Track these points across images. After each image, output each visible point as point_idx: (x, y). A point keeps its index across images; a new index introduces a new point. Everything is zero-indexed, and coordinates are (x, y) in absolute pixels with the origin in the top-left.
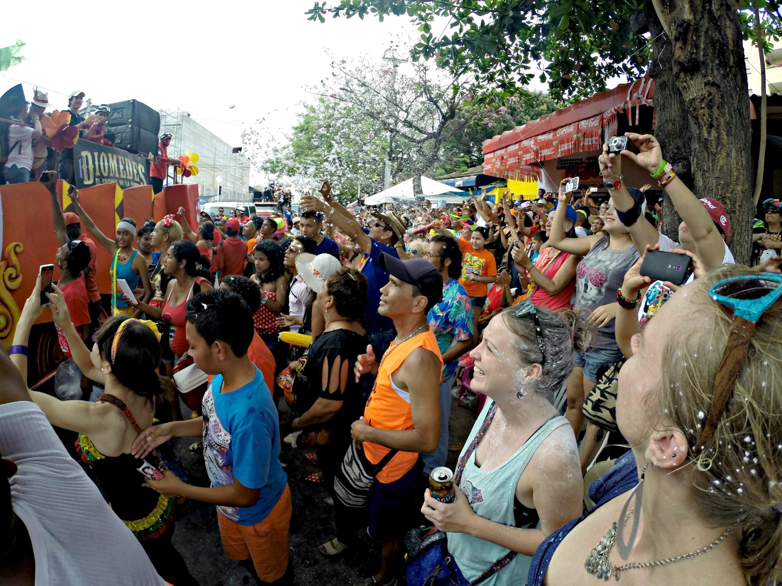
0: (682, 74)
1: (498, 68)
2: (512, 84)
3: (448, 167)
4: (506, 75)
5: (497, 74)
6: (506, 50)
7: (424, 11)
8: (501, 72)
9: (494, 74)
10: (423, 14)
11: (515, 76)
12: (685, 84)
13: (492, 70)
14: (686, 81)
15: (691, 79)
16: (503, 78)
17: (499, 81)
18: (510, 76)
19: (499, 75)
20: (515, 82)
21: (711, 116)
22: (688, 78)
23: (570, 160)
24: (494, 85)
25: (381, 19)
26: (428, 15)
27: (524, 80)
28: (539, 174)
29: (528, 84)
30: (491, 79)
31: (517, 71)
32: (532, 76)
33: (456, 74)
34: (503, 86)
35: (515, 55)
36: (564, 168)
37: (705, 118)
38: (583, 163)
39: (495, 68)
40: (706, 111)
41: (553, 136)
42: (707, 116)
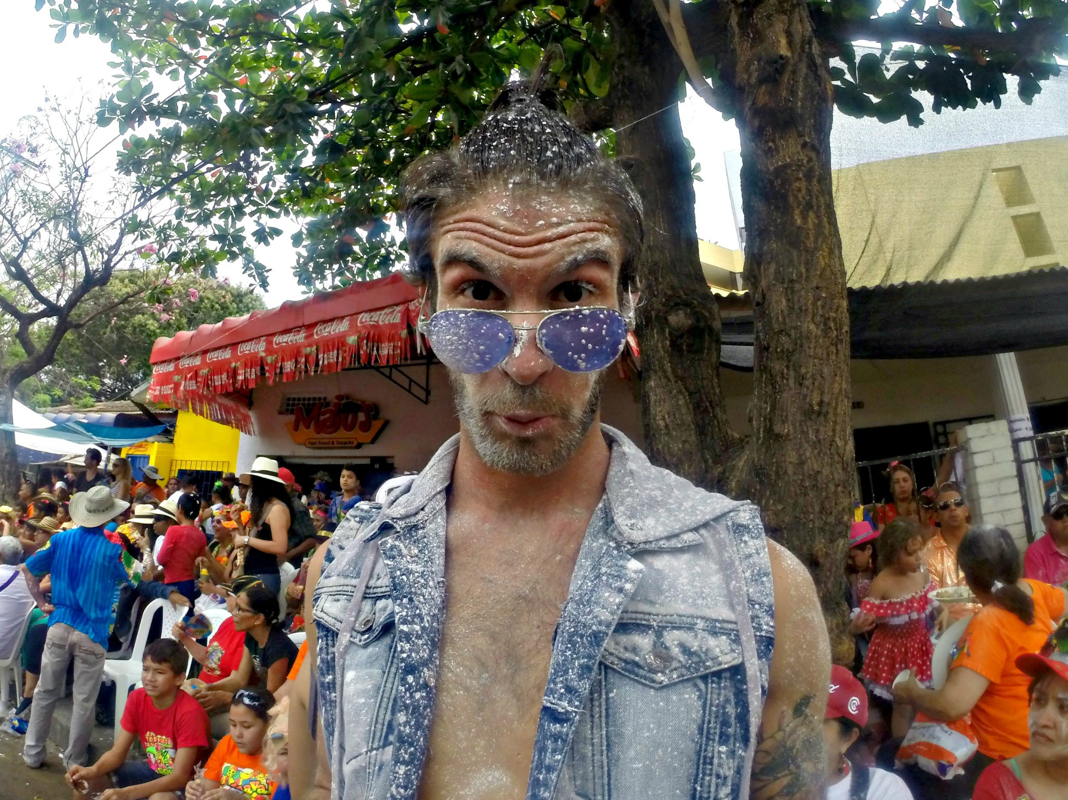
0: (769, 129)
1: (224, 204)
2: (238, 239)
3: (58, 392)
4: (233, 220)
5: (218, 215)
6: (250, 174)
7: (140, 55)
8: (226, 213)
9: (212, 213)
10: (135, 61)
11: (248, 225)
12: (771, 144)
13: (210, 206)
14: (773, 141)
15: (781, 138)
16: (226, 224)
17: (217, 227)
18: (239, 225)
19: (220, 218)
20: (244, 238)
21: (809, 191)
22: (777, 136)
23: (304, 399)
24: (206, 231)
25: (60, 37)
26: (143, 65)
27: (262, 236)
28: (246, 418)
29: (267, 244)
30: (204, 219)
31: (255, 217)
32: (277, 232)
33: (143, 196)
34: (221, 237)
35: (264, 186)
36: (292, 412)
37: (800, 196)
38: (328, 404)
39: (218, 203)
40: (803, 184)
41: (306, 337)
42: (804, 192)
